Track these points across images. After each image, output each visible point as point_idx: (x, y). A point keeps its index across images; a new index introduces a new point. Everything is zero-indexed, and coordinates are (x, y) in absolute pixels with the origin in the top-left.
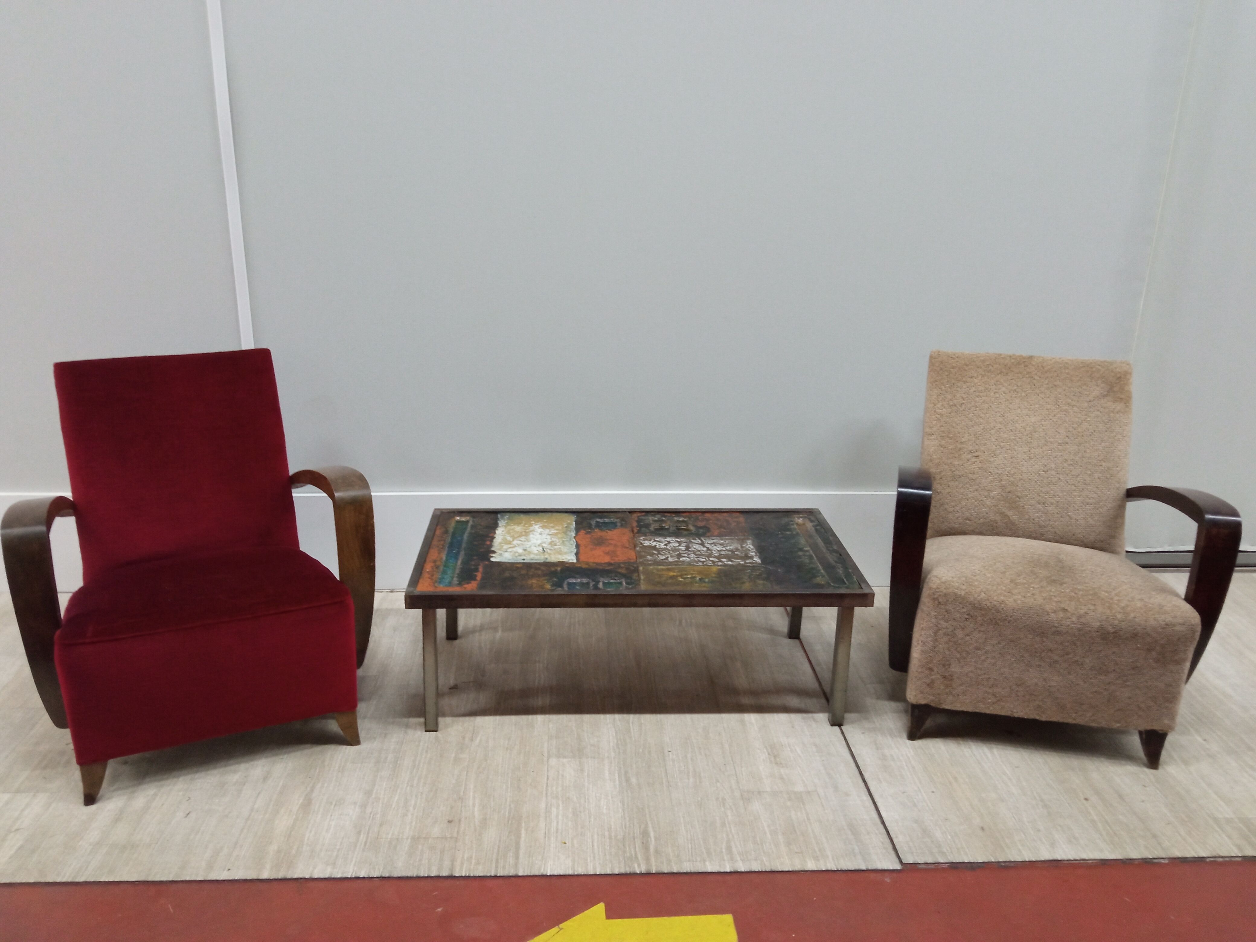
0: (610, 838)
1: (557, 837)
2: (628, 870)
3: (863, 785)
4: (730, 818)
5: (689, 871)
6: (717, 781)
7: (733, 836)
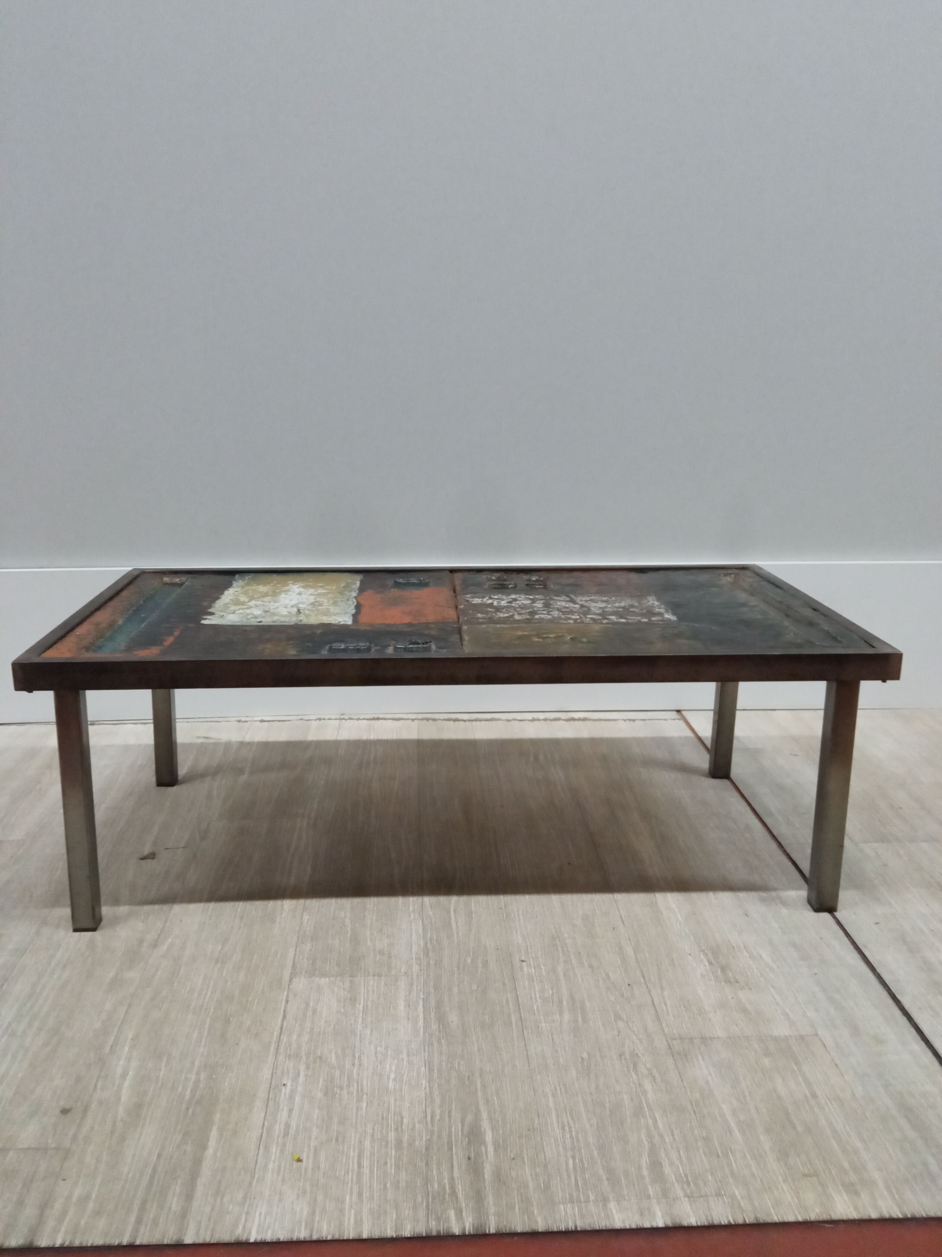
0: (399, 1145)
1: (284, 1145)
2: (434, 1227)
3: (904, 1021)
4: (650, 1095)
5: (571, 1226)
6: (618, 1017)
7: (661, 1136)
